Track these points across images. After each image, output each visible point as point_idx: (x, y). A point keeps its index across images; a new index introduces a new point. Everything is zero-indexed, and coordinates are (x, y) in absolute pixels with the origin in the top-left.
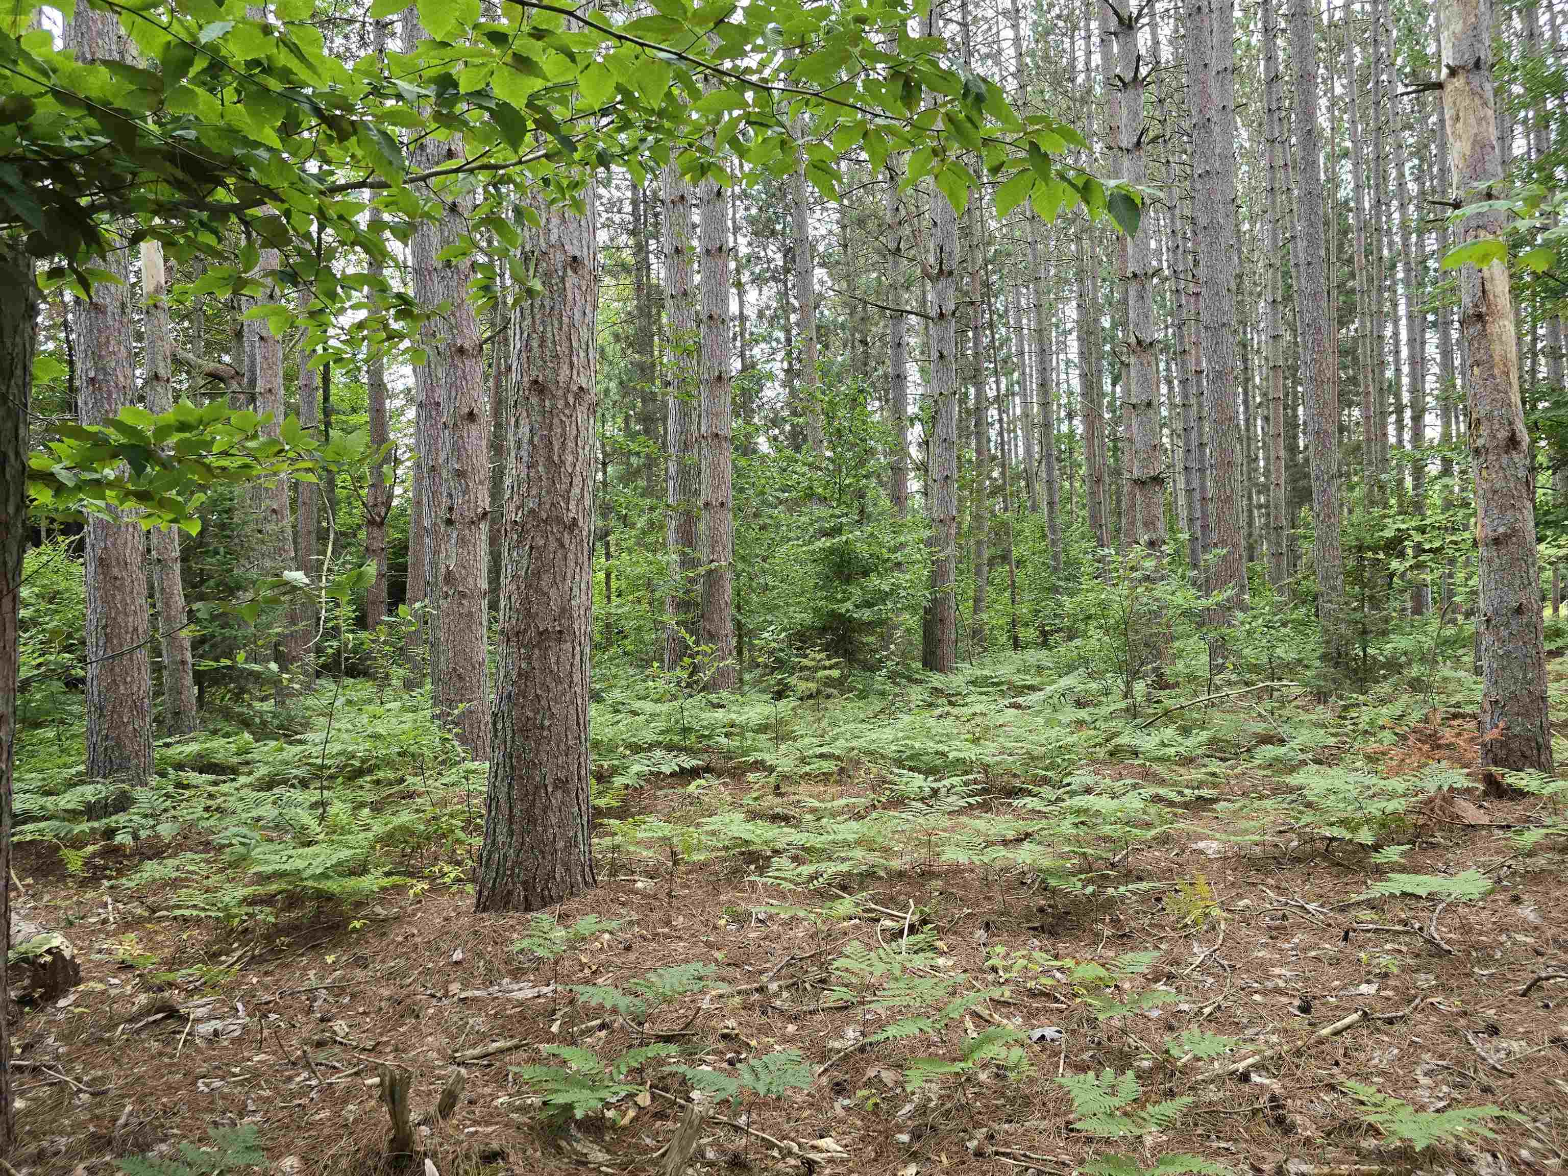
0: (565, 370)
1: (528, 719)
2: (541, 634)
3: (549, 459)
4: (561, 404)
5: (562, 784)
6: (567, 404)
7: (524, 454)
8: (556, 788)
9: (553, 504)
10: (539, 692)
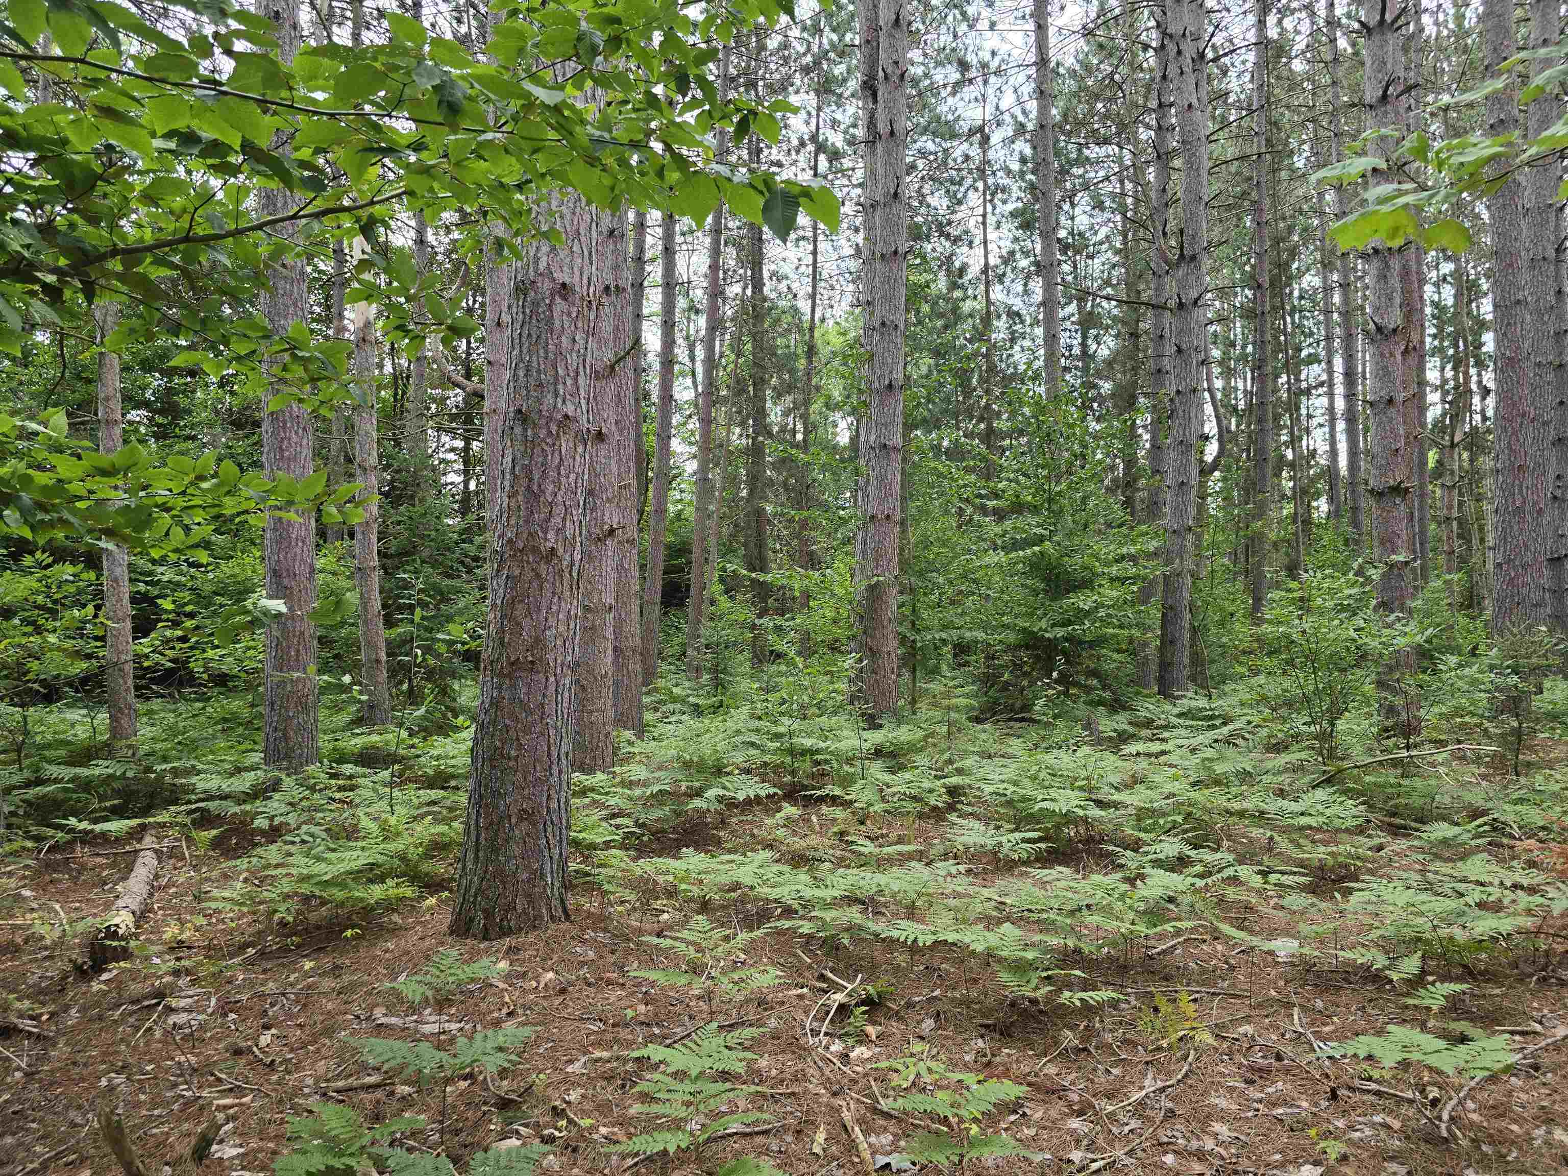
0: (549, 399)
1: (496, 749)
2: (513, 664)
3: (529, 488)
4: (542, 433)
5: (526, 816)
6: (550, 433)
7: (507, 483)
8: (521, 819)
9: (530, 534)
10: (508, 722)
